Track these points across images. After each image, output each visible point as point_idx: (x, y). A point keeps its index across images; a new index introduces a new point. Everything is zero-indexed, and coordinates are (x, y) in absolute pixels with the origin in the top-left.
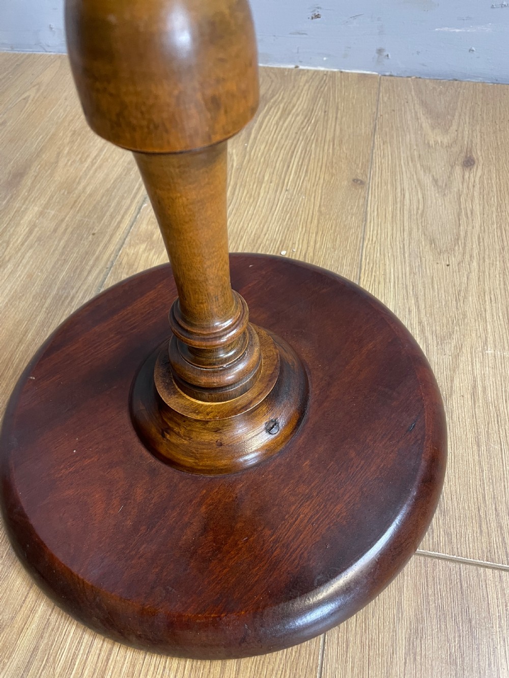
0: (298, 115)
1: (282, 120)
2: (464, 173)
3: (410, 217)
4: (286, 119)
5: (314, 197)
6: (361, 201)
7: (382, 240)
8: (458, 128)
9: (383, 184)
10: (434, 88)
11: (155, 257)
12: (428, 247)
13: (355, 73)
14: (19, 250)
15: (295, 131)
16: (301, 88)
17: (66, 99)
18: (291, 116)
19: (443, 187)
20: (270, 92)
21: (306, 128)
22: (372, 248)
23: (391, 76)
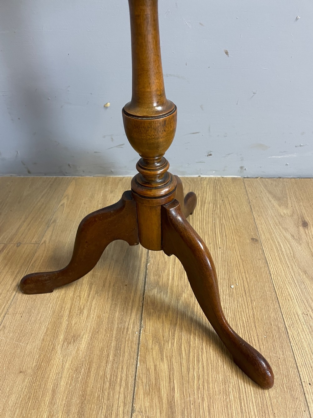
0: (209, 203)
1: (202, 207)
2: (305, 231)
3: (289, 259)
4: (204, 206)
5: (236, 251)
6: (260, 251)
7: (280, 274)
8: (292, 204)
9: (268, 240)
10: (272, 183)
11: (165, 296)
12: (304, 276)
13: (230, 177)
14: (88, 300)
15: (211, 213)
16: (205, 188)
17: (85, 204)
18: (206, 204)
19: (299, 240)
21: (216, 211)
22: (277, 279)
23: (248, 178)
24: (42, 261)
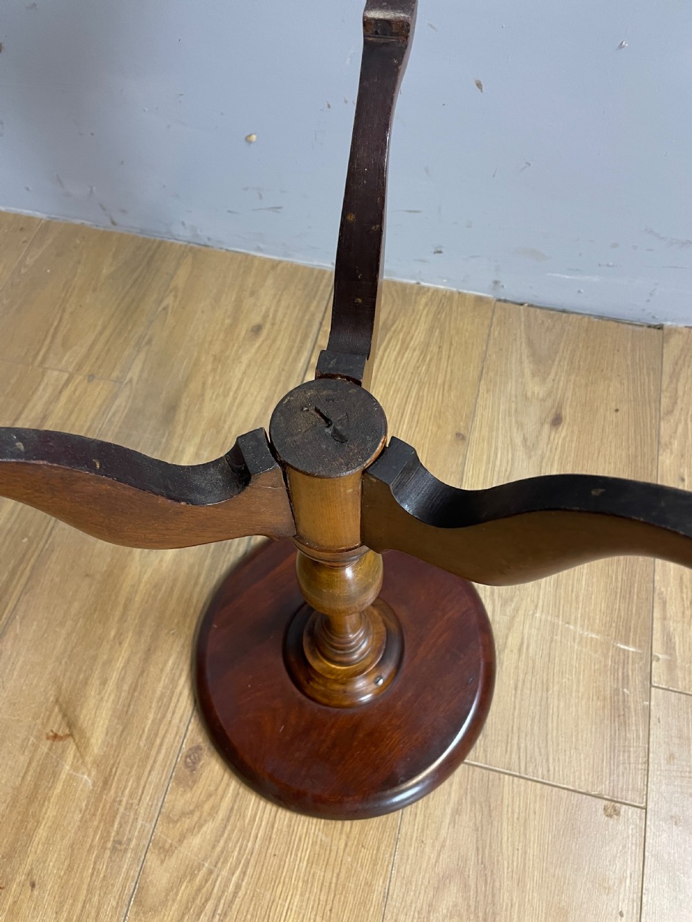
0: (415, 350)
1: (401, 355)
2: (550, 433)
6: (461, 458)
8: (556, 376)
9: (481, 441)
10: (543, 322)
15: (411, 370)
17: (203, 312)
18: (408, 350)
19: (531, 449)
20: (392, 316)
21: (420, 369)
23: (505, 301)
24: (124, 415)
